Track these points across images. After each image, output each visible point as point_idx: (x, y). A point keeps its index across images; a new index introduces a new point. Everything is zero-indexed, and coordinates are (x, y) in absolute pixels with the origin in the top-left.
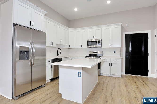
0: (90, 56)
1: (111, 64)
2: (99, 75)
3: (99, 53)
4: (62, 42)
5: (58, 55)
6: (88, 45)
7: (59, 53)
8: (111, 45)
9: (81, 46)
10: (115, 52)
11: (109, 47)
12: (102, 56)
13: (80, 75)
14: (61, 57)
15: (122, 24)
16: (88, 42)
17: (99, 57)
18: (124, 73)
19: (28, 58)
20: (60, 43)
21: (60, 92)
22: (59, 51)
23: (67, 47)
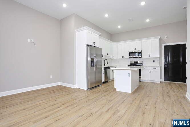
0: (132, 65)
1: (150, 72)
2: (140, 81)
3: (139, 62)
4: (108, 54)
5: (104, 65)
6: (129, 56)
7: (106, 63)
8: (150, 56)
9: (123, 57)
10: (154, 61)
11: (148, 57)
12: (142, 65)
13: (129, 75)
14: (109, 66)
15: (160, 37)
16: (130, 53)
17: (140, 66)
18: (163, 80)
19: (94, 66)
20: (106, 55)
21: (115, 87)
22: (106, 61)
23: (111, 58)
